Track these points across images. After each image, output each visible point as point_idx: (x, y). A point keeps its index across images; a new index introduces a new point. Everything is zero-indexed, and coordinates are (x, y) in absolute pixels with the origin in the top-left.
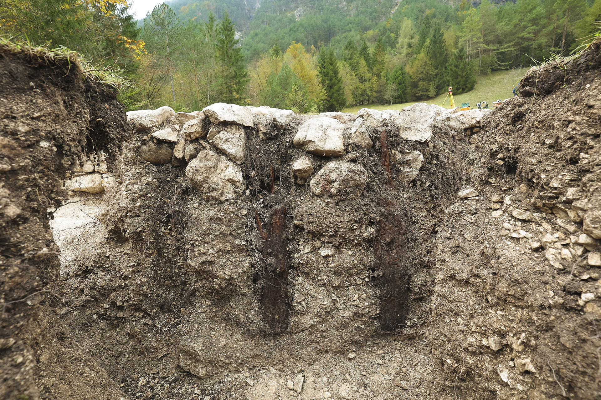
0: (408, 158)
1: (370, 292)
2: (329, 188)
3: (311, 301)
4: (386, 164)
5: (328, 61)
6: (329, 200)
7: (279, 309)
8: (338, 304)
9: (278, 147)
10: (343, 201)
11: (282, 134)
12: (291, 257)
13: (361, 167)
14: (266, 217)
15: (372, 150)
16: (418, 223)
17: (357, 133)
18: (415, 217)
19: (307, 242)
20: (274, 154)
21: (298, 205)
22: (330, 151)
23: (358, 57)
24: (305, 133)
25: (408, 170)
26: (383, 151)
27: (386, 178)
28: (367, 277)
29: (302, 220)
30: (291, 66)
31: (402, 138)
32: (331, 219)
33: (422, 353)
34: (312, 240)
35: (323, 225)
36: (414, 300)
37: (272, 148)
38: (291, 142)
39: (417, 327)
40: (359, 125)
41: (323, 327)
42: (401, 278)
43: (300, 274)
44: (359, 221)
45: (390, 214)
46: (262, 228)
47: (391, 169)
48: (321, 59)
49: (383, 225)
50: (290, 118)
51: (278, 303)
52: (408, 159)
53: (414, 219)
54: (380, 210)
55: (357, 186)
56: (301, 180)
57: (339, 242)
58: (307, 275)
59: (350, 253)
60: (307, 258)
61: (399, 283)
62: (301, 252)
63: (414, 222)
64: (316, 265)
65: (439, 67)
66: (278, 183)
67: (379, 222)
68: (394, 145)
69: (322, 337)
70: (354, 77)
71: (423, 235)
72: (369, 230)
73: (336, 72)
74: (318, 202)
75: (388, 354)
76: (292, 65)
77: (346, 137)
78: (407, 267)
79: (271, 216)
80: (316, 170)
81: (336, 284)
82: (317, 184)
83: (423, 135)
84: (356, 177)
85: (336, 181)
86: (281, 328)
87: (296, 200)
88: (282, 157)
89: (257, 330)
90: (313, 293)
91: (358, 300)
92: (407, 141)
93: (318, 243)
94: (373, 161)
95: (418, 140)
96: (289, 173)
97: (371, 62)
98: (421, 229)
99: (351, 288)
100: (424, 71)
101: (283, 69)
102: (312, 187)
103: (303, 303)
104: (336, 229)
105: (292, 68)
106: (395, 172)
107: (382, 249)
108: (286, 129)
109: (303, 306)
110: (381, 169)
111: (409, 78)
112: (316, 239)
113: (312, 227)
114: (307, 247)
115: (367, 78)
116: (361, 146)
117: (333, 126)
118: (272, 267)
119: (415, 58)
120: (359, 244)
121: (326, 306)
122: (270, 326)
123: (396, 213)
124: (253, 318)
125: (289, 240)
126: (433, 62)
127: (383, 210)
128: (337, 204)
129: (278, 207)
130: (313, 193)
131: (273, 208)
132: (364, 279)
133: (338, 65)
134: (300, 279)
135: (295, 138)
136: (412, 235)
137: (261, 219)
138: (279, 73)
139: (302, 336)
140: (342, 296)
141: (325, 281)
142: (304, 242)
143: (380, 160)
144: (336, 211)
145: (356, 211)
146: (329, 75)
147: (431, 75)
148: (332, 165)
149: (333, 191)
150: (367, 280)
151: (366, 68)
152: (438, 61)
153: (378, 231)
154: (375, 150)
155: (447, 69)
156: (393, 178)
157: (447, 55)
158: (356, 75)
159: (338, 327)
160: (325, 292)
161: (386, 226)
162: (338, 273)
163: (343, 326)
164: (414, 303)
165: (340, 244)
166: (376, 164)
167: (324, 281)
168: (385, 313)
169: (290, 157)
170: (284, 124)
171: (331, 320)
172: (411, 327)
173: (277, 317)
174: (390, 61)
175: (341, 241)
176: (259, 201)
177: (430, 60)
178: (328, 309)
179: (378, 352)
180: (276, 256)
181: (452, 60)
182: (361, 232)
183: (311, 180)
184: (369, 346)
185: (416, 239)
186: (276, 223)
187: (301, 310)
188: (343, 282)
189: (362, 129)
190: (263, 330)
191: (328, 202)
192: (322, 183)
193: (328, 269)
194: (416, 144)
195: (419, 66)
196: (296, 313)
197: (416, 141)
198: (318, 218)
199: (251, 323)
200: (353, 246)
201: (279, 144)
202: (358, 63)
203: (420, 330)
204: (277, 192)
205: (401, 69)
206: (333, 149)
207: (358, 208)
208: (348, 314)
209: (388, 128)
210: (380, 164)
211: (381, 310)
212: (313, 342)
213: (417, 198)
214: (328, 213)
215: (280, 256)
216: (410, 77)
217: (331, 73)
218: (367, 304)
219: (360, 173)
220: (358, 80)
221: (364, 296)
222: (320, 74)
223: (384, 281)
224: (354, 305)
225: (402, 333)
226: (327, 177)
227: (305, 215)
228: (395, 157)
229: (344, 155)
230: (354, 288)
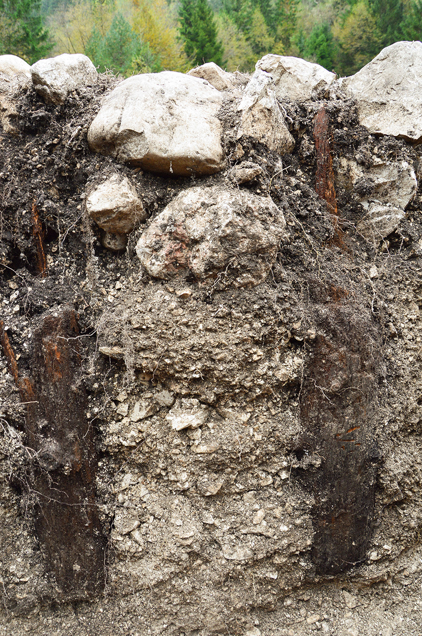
0: (381, 178)
1: (292, 502)
2: (187, 259)
3: (155, 528)
4: (328, 193)
5: (196, 11)
6: (187, 291)
7: (81, 550)
8: (217, 534)
9: (50, 153)
10: (223, 291)
11: (58, 119)
12: (101, 432)
13: (267, 202)
14: (26, 339)
15: (294, 159)
16: (401, 337)
17: (255, 111)
18: (395, 321)
19: (136, 393)
20: (40, 171)
21: (106, 303)
22: (185, 159)
23: (249, 7)
24: (119, 112)
25: (381, 209)
26: (321, 161)
27: (328, 230)
28: (284, 468)
29: (119, 344)
30: (130, 20)
31: (364, 129)
32: (194, 340)
33: (399, 610)
34: (151, 387)
35: (173, 354)
36: (387, 506)
37: (33, 155)
38: (83, 137)
39: (391, 561)
40: (259, 89)
41: (184, 584)
42: (363, 468)
43: (126, 468)
44: (265, 342)
45: (342, 322)
46: (19, 367)
47: (340, 206)
48: (185, 9)
49: (324, 350)
50: (80, 76)
51: (75, 539)
52: (381, 181)
53: (393, 329)
54: (317, 311)
55: (259, 252)
56: (113, 237)
57: (216, 395)
58: (143, 468)
59: (245, 417)
60: (140, 432)
61: (358, 478)
62: (124, 421)
63: (393, 336)
64: (162, 448)
65: (389, 29)
66: (54, 249)
67: (316, 342)
68: (346, 146)
69: (184, 603)
70: (244, 43)
71: (412, 364)
72: (289, 361)
73: (211, 34)
74: (158, 294)
75: (327, 620)
76: (130, 17)
77: (228, 121)
78: (377, 442)
79: (39, 336)
80: (151, 211)
81: (213, 490)
82: (156, 249)
83: (416, 122)
84: (257, 228)
85: (202, 238)
86: (88, 588)
87: (104, 291)
88: (61, 179)
89: (33, 598)
90: (159, 511)
91: (264, 523)
92: (378, 137)
93: (165, 397)
94: (297, 187)
95: (405, 133)
96: (80, 222)
97: (273, 16)
98: (408, 350)
99: (247, 496)
100: (364, 37)
101: (115, 26)
102: (141, 257)
103: (136, 535)
104: (208, 364)
105: (131, 24)
106: (348, 213)
107: (321, 406)
108: (68, 105)
109: (136, 542)
110: (316, 206)
111: (338, 48)
112: (159, 387)
113: (146, 361)
114: (137, 405)
115: (267, 46)
116: (266, 147)
117: (191, 93)
118: (50, 463)
119: (349, 12)
120: (266, 395)
121: (189, 542)
122: (63, 588)
123: (355, 318)
124: (19, 574)
125: (90, 392)
126: (379, 20)
127: (324, 310)
128: (207, 300)
129: (56, 312)
130: (146, 271)
131: (44, 316)
132: (277, 474)
133: (214, 19)
134: (128, 479)
135: (92, 127)
136: (390, 367)
137: (16, 343)
138: (108, 34)
139: (138, 603)
140: (227, 514)
141: (187, 486)
142: (131, 394)
143: (312, 184)
144: (205, 319)
145: (257, 316)
146: (199, 39)
147: (375, 42)
148: (191, 196)
149: (198, 266)
150: (284, 475)
151: (265, 27)
152: (387, 19)
153: (311, 364)
154: (300, 159)
155: (402, 33)
156: (345, 229)
157: (402, 7)
158: (247, 40)
159: (220, 583)
160: (187, 508)
161: (332, 350)
162: (215, 466)
163: (232, 578)
164: (387, 513)
165: (219, 397)
166: (305, 195)
167: (183, 484)
168: (324, 542)
169: (81, 177)
170: (63, 91)
171: (203, 567)
172: (377, 562)
173: (77, 567)
174: (306, 16)
175: (221, 391)
176: (8, 296)
177: (373, 15)
178: (196, 548)
179: (309, 621)
180: (60, 436)
181: (411, 16)
182: (270, 368)
183: (138, 237)
184: (288, 609)
185: (398, 377)
186: (52, 353)
187: (133, 550)
188: (228, 483)
189: (268, 102)
190: (47, 597)
191: (183, 297)
192: (168, 245)
193: (191, 458)
194: (399, 143)
195: (356, 26)
196: (121, 557)
197: (399, 138)
198: (160, 337)
199: (17, 584)
200: (251, 402)
201: (53, 145)
202: (249, 18)
203: (396, 565)
204: (53, 273)
205: (326, 30)
206: (192, 154)
207: (262, 308)
208: (241, 554)
209: (331, 104)
210: (313, 194)
211: (315, 537)
212: (164, 614)
213: (400, 278)
214: (187, 325)
215: (71, 435)
216: (341, 46)
217: (202, 34)
218: (284, 528)
219: (266, 217)
220: (250, 48)
221: (278, 512)
222: (183, 37)
223: (324, 477)
224: (254, 534)
225: (359, 576)
226: (180, 230)
227: (124, 332)
228: (347, 175)
229: (223, 170)
230: (255, 495)
